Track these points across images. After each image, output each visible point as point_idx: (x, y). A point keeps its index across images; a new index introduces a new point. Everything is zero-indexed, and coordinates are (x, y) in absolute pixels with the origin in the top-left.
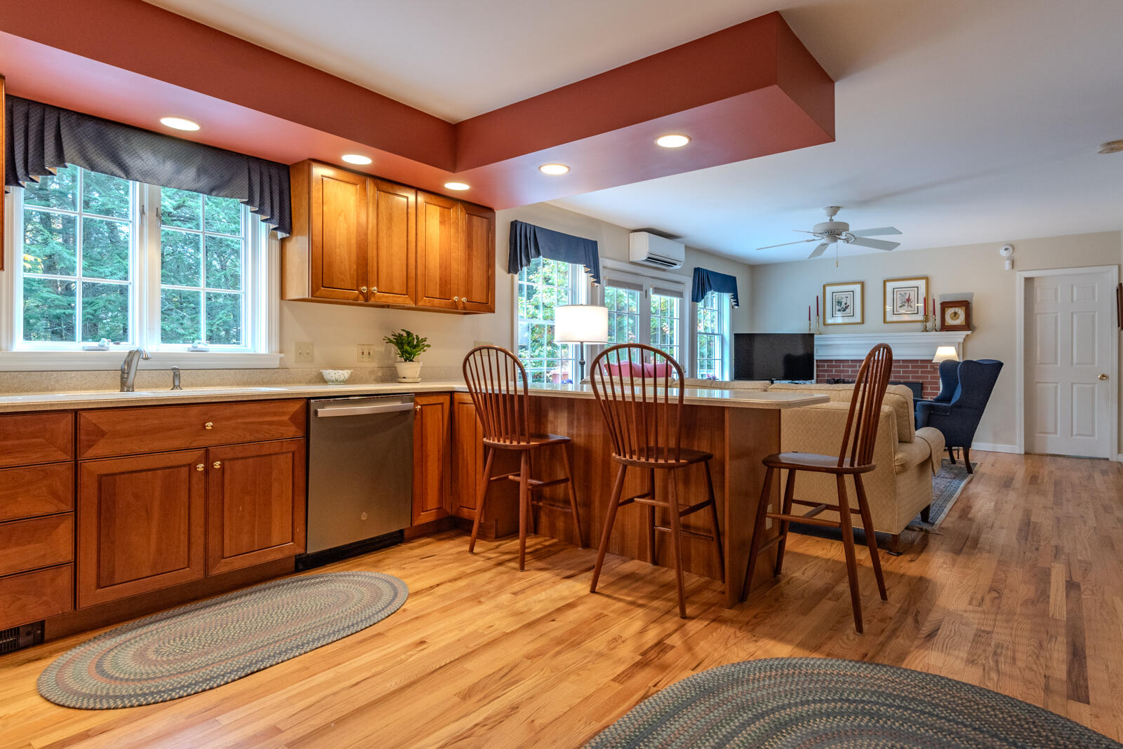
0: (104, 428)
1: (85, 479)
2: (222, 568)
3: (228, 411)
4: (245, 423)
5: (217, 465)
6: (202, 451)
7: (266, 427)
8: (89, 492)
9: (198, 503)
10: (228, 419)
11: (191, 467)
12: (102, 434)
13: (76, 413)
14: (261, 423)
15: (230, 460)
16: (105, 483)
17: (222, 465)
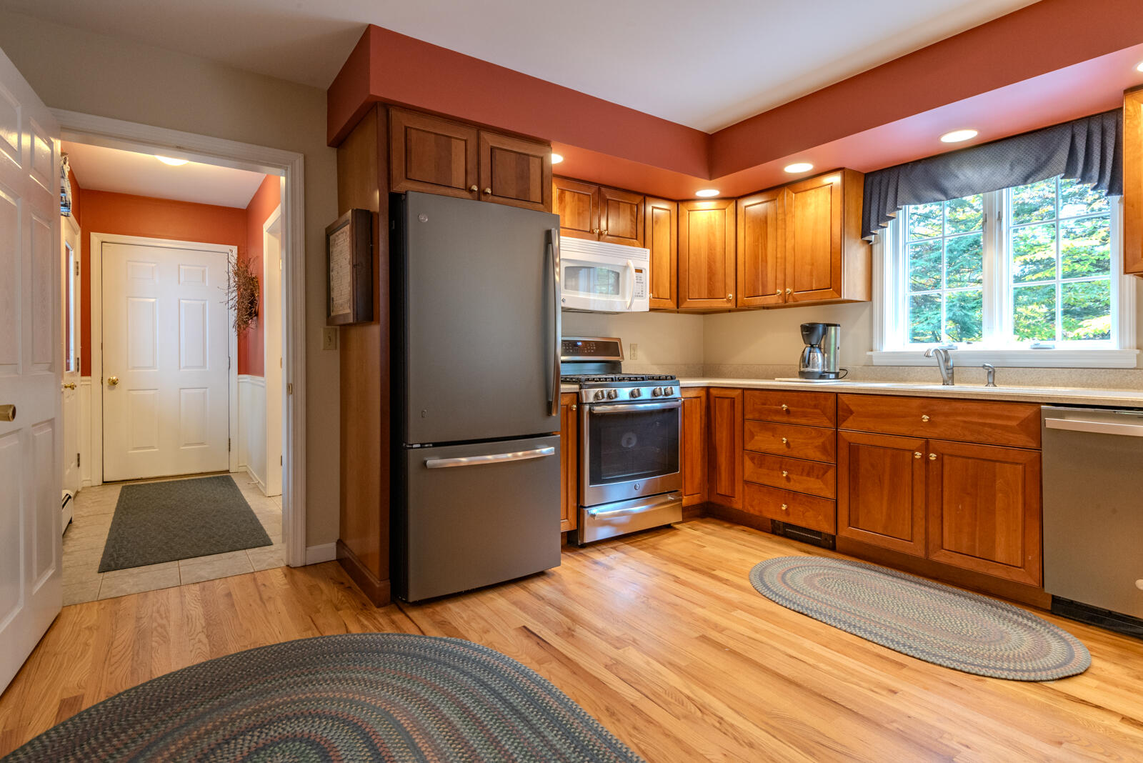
0: (853, 408)
1: (841, 444)
2: (941, 557)
3: (946, 408)
4: (965, 422)
5: (933, 457)
6: (923, 441)
7: (988, 429)
8: (844, 453)
9: (920, 488)
10: (946, 415)
11: (913, 452)
12: (851, 412)
13: (837, 393)
14: (984, 425)
15: (951, 455)
16: (854, 449)
17: (940, 458)
